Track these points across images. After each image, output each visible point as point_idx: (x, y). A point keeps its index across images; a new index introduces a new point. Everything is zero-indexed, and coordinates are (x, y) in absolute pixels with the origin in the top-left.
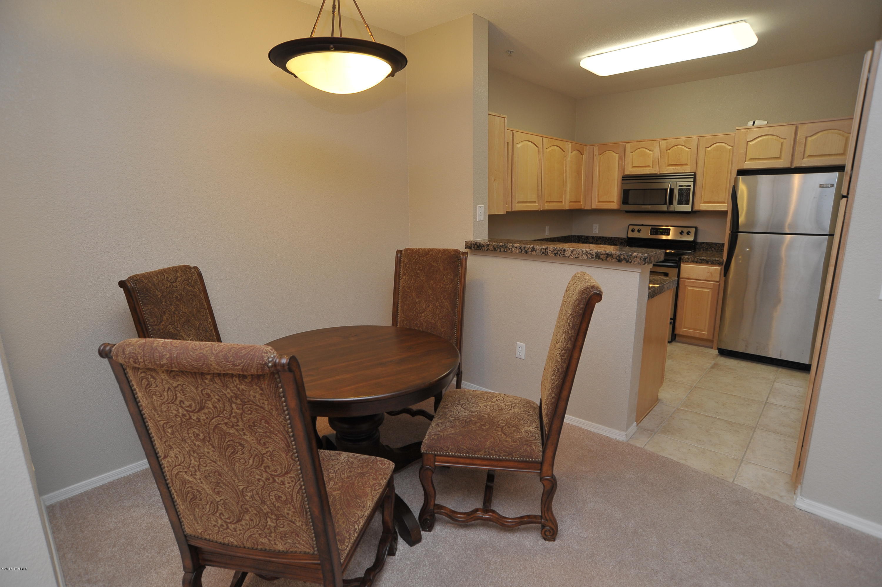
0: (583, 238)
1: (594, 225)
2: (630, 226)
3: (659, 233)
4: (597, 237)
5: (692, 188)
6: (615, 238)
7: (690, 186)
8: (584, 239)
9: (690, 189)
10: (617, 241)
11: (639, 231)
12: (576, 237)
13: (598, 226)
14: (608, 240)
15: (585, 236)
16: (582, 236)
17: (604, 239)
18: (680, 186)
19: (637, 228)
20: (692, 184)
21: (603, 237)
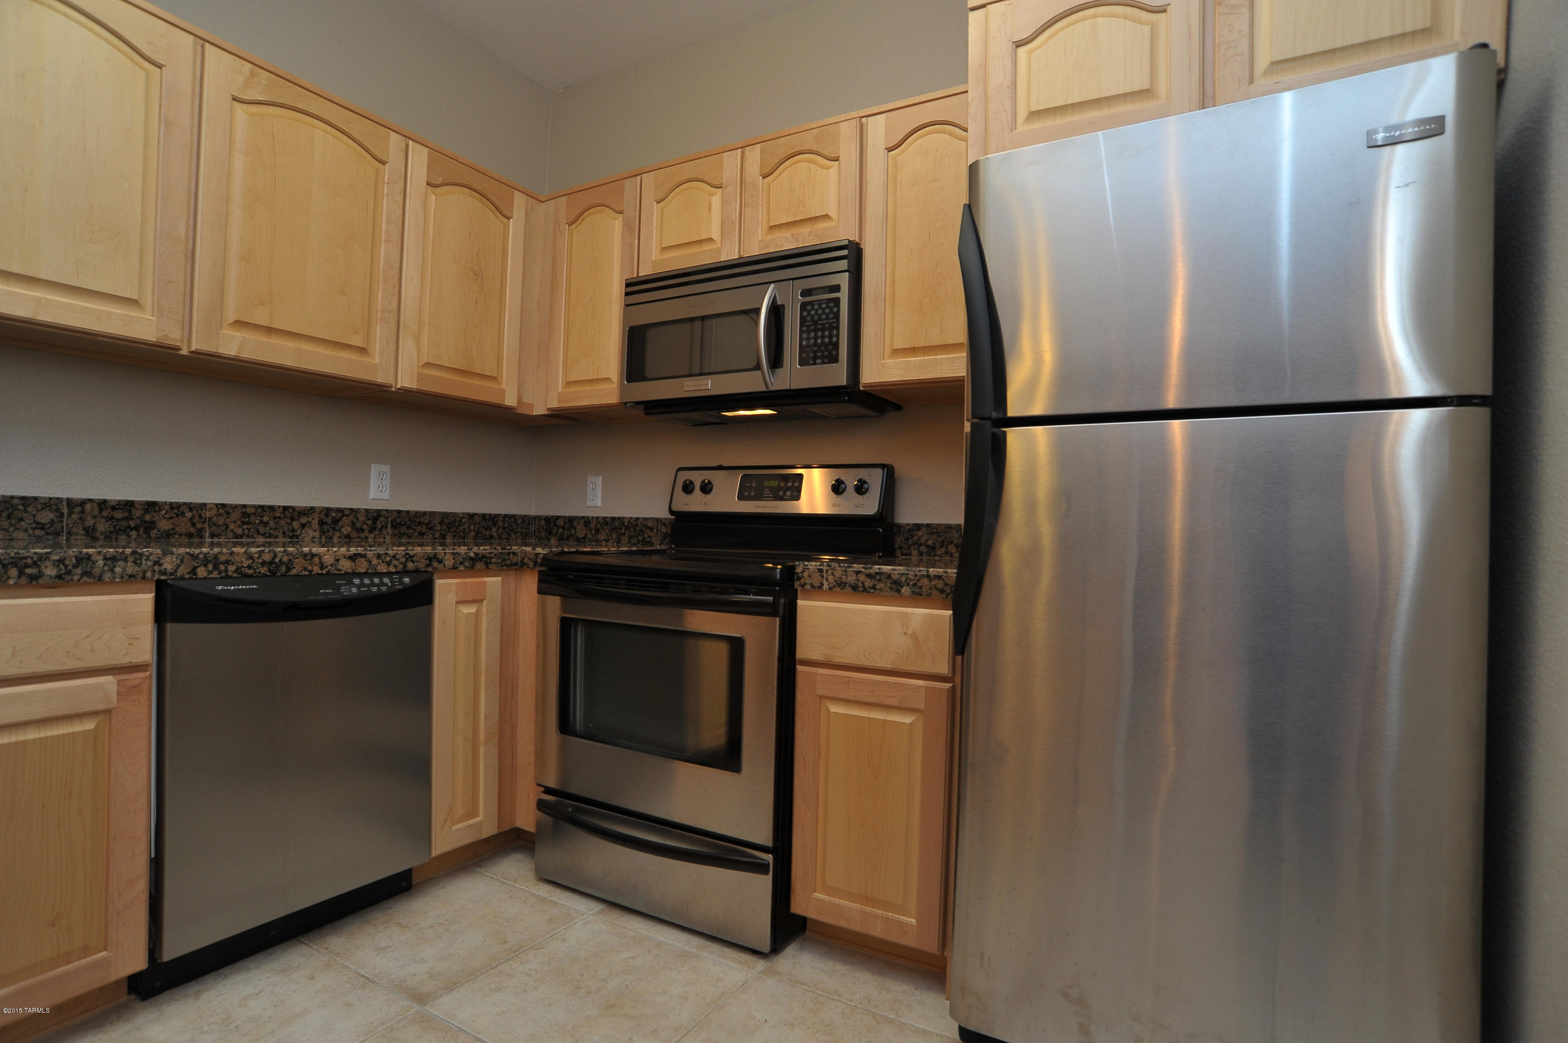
0: (560, 523)
1: (590, 479)
2: (680, 473)
3: (767, 492)
4: (597, 518)
5: (844, 296)
6: (645, 519)
7: (836, 288)
8: (564, 528)
9: (837, 301)
10: (651, 529)
11: (706, 488)
12: (543, 523)
13: (599, 480)
14: (627, 528)
15: (564, 517)
16: (558, 518)
17: (616, 523)
18: (805, 293)
19: (698, 478)
20: (844, 281)
21: (613, 519)
